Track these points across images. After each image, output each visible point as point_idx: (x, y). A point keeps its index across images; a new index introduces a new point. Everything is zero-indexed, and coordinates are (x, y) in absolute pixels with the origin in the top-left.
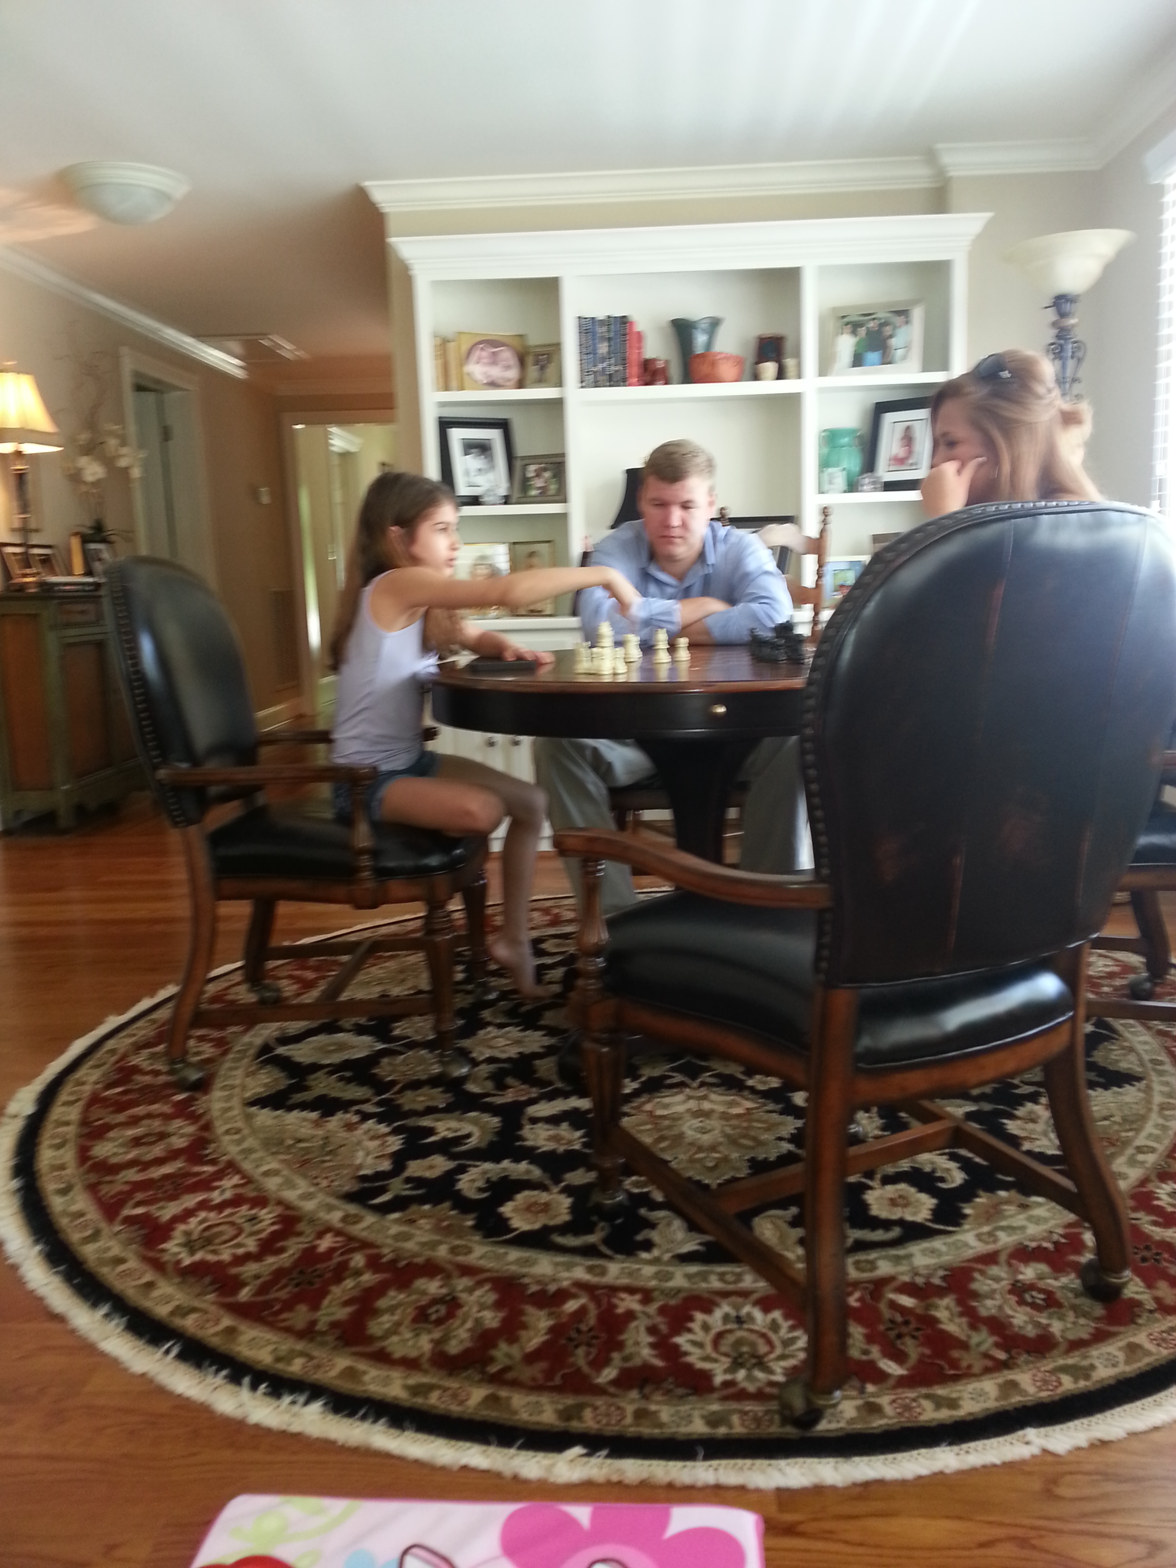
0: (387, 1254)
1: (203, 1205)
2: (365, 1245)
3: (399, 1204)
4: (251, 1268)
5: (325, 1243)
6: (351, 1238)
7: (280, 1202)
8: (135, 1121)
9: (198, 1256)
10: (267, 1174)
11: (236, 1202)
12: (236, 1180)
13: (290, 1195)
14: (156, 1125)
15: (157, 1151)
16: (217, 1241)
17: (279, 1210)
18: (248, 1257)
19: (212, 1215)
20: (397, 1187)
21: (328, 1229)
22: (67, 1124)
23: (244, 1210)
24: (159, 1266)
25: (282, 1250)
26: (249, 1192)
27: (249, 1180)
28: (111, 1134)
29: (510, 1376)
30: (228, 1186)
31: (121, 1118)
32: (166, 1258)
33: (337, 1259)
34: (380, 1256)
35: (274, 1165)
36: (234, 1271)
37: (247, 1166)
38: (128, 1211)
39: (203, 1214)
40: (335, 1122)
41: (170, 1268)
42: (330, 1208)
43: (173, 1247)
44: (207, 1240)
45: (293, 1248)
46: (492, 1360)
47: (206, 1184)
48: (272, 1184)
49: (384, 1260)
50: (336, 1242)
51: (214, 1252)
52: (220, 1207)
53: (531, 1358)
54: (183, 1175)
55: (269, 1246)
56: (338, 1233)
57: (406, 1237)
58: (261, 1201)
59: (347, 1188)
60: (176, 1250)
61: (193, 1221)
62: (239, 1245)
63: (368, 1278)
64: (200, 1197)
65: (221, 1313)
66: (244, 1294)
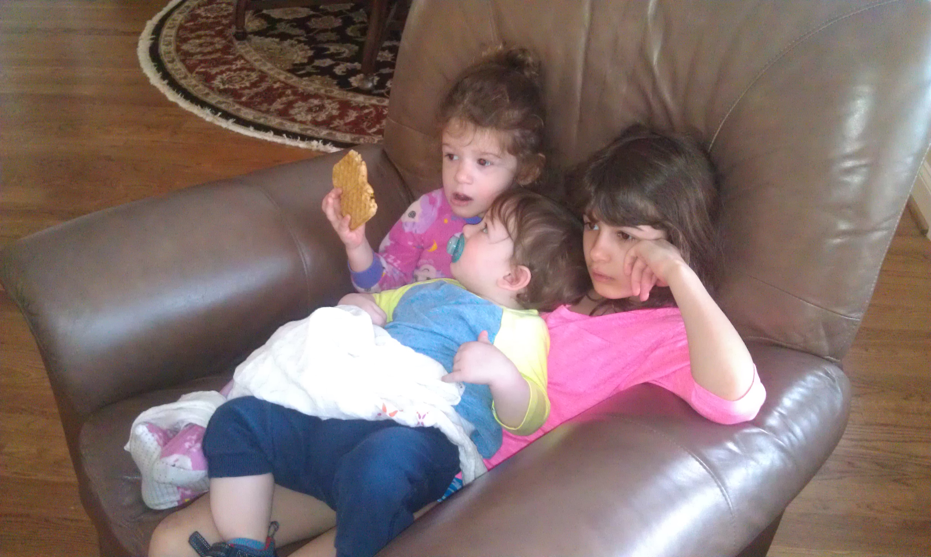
0: (300, 90)
1: (229, 70)
2: (292, 87)
3: (309, 74)
4: (247, 91)
5: (276, 86)
6: (286, 84)
7: (260, 71)
8: (199, 37)
9: (227, 86)
10: (255, 61)
11: (242, 69)
12: (242, 61)
13: (265, 69)
14: (208, 39)
15: (209, 49)
16: (234, 82)
18: (246, 88)
19: (232, 73)
20: (309, 68)
21: (279, 81)
22: (171, 36)
23: (245, 72)
24: (211, 88)
26: (248, 66)
27: (247, 62)
28: (191, 41)
29: (337, 128)
30: (239, 63)
31: (193, 35)
32: (213, 86)
33: (280, 90)
34: (298, 91)
36: (240, 92)
37: (247, 57)
38: (198, 70)
39: (228, 73)
40: (287, 43)
41: (215, 89)
42: (279, 74)
43: (217, 82)
44: (230, 80)
45: (264, 86)
46: (332, 124)
47: (230, 63)
48: (257, 64)
49: (300, 92)
51: (233, 85)
52: (235, 71)
53: (346, 124)
54: (220, 58)
55: (254, 85)
56: (283, 82)
57: (309, 86)
58: (253, 70)
59: (288, 68)
60: (218, 83)
61: (224, 75)
62: (243, 84)
63: (291, 98)
64: (227, 67)
65: (235, 104)
66: (244, 99)
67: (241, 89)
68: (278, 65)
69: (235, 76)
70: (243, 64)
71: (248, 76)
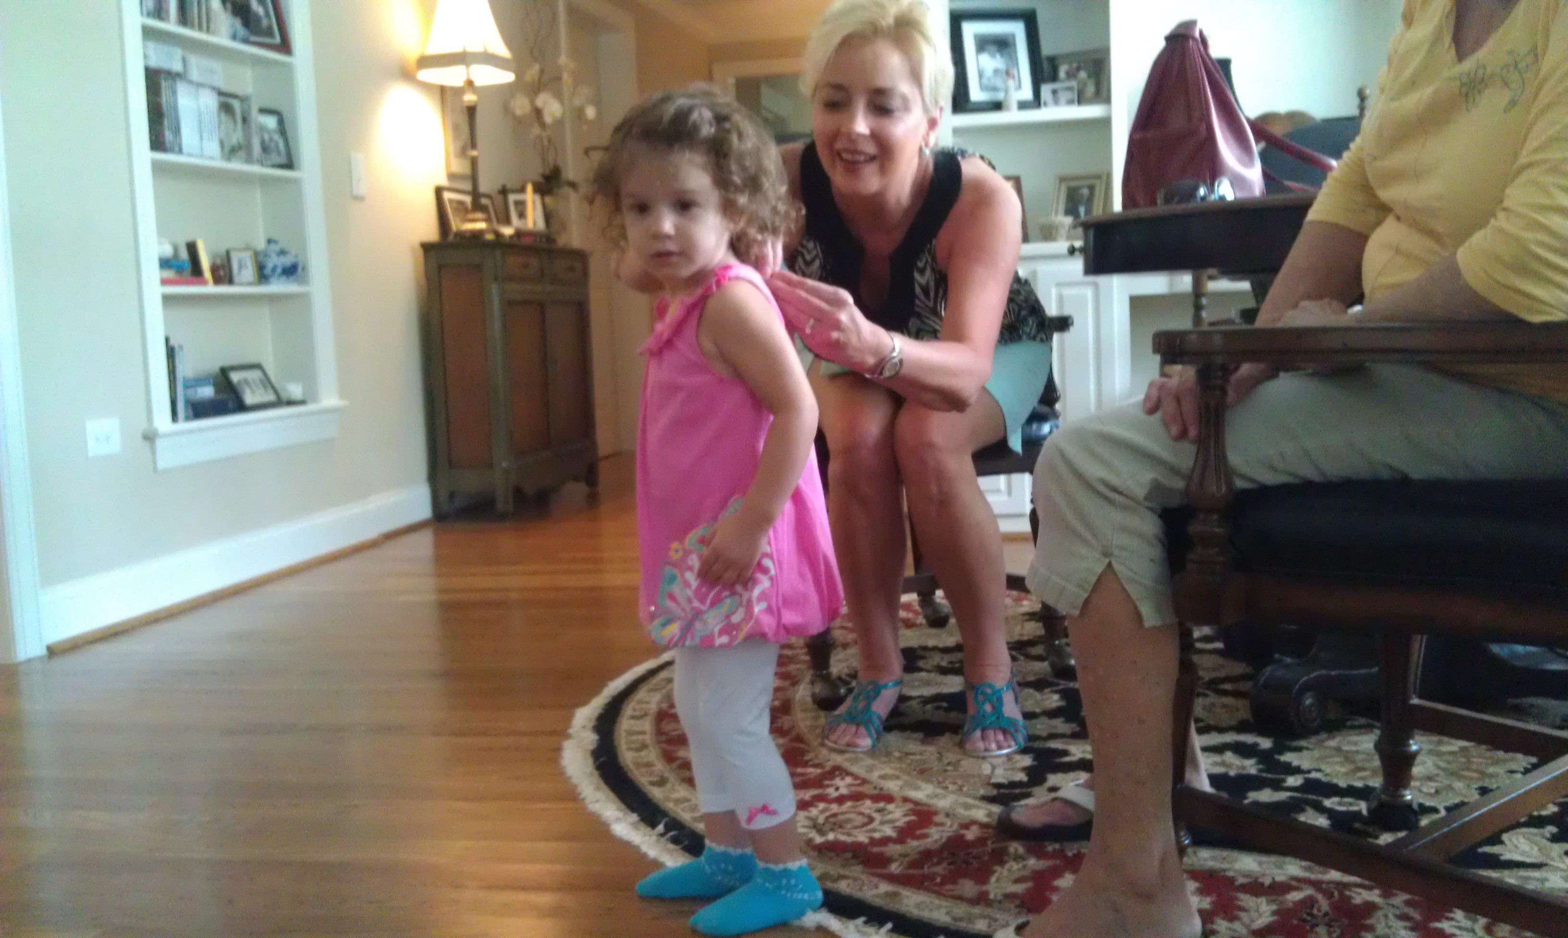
1: (819, 799)
4: (893, 849)
5: (971, 834)
7: (906, 800)
9: (831, 836)
10: (884, 778)
11: (857, 797)
12: (849, 780)
13: (919, 795)
16: (848, 825)
17: (910, 806)
18: (885, 841)
19: (834, 807)
21: (973, 822)
22: (641, 732)
23: (868, 803)
25: (925, 836)
26: (867, 789)
27: (864, 782)
30: (843, 786)
33: (990, 846)
35: (888, 771)
36: (876, 850)
37: (855, 769)
39: (822, 805)
40: (944, 742)
42: (969, 806)
44: (835, 824)
45: (937, 834)
47: (817, 782)
48: (892, 786)
50: (985, 833)
51: (849, 835)
52: (841, 800)
55: (905, 833)
56: (985, 826)
58: (887, 797)
59: (982, 792)
61: (814, 811)
62: (874, 830)
63: (1035, 862)
64: (814, 791)
65: (875, 880)
66: (895, 868)
67: (873, 842)
68: (952, 787)
69: (843, 813)
70: (851, 785)
71: (879, 811)
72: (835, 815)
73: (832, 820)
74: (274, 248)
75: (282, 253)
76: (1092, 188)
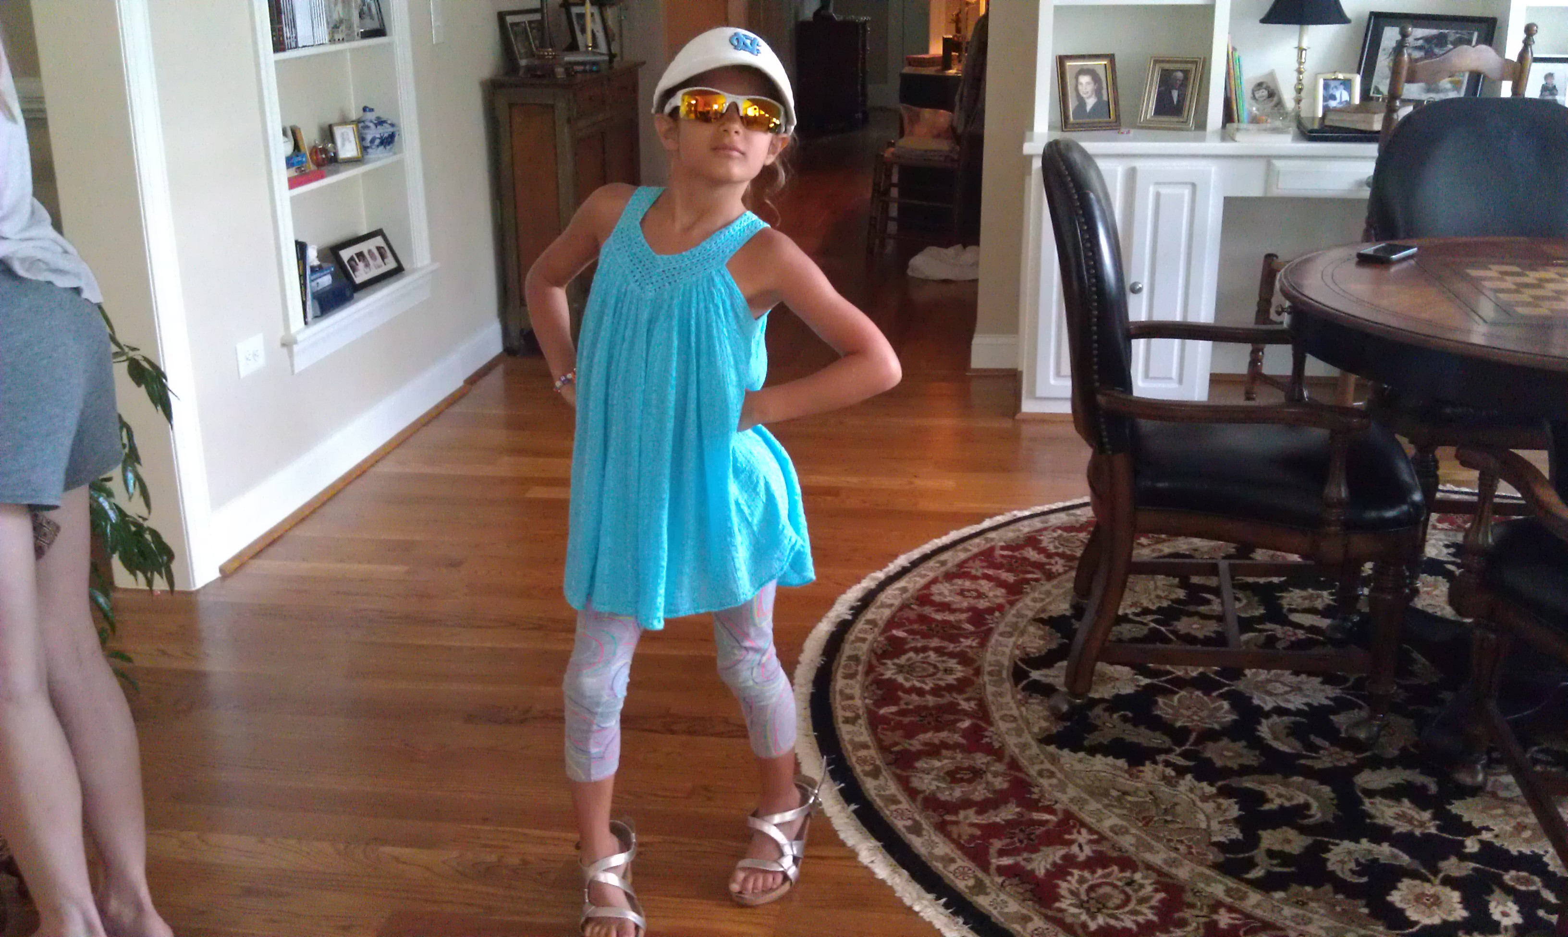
1: (1070, 861)
2: (1263, 924)
3: (1277, 881)
5: (1224, 919)
6: (1244, 914)
7: (1148, 866)
8: (934, 750)
9: (1101, 920)
10: (1114, 830)
11: (1102, 860)
12: (1086, 833)
13: (1155, 859)
14: (961, 757)
15: (982, 790)
16: (1109, 904)
17: (1153, 875)
18: (1152, 926)
19: (1086, 873)
20: (1263, 860)
21: (1219, 903)
22: (866, 746)
23: (1115, 871)
25: (1184, 922)
26: (1109, 850)
27: (1100, 836)
30: (1083, 840)
31: (918, 744)
32: (1068, 918)
35: (1116, 820)
37: (1088, 818)
38: (996, 860)
39: (1076, 872)
40: (1149, 773)
42: (1207, 879)
43: (1069, 907)
44: (1099, 902)
45: (1194, 920)
47: (1057, 836)
48: (1127, 843)
50: (1234, 918)
51: (1116, 918)
52: (1089, 864)
54: (1027, 821)
55: (1167, 915)
56: (1230, 908)
57: (1306, 920)
58: (1127, 862)
59: (1211, 858)
60: (1074, 910)
61: (1072, 879)
62: (1135, 912)
64: (1061, 851)
67: (1139, 928)
68: (1183, 849)
69: (1100, 885)
70: (1091, 842)
71: (1130, 883)
72: (1092, 888)
73: (1093, 895)
74: (370, 116)
75: (380, 122)
76: (1186, 72)
